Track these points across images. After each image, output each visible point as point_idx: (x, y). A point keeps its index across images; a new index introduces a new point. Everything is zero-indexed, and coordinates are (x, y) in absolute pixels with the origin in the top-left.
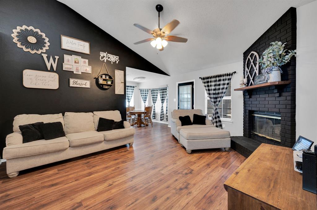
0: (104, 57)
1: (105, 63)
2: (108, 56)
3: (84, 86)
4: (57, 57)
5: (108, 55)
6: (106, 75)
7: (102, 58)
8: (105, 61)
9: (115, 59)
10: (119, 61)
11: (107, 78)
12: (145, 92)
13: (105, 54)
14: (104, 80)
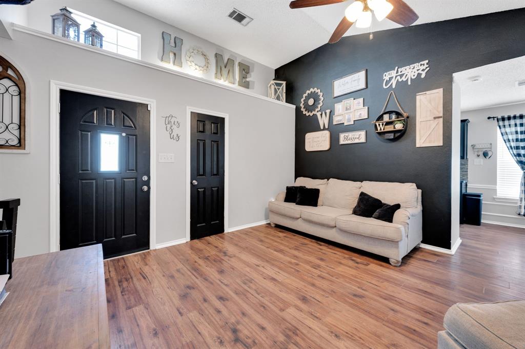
0: (391, 79)
1: (393, 89)
2: (399, 73)
3: (357, 141)
4: (328, 111)
5: (399, 71)
6: (390, 113)
7: (387, 82)
8: (394, 86)
9: (418, 70)
10: (428, 69)
11: (394, 117)
13: (393, 73)
14: (388, 123)
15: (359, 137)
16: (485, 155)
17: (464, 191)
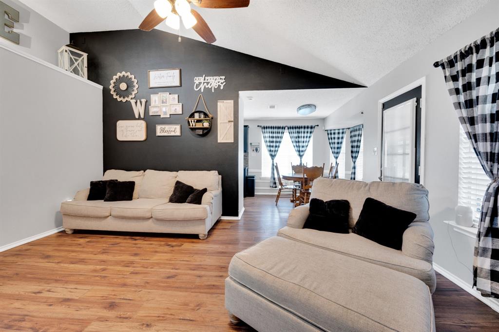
0: (200, 83)
1: (202, 93)
2: (206, 81)
3: (173, 134)
4: (144, 101)
5: (206, 79)
6: (199, 112)
7: (198, 86)
8: (202, 91)
9: (219, 82)
10: (225, 83)
11: (202, 116)
12: (336, 136)
13: (202, 79)
14: (198, 121)
15: (175, 130)
16: (257, 150)
17: (246, 175)
